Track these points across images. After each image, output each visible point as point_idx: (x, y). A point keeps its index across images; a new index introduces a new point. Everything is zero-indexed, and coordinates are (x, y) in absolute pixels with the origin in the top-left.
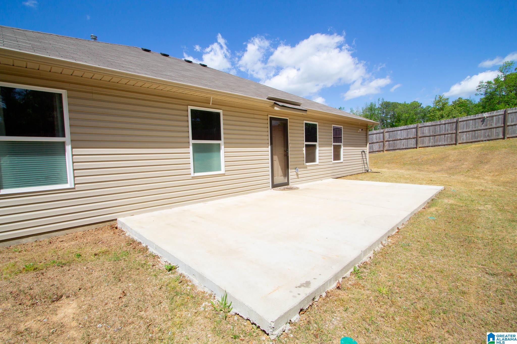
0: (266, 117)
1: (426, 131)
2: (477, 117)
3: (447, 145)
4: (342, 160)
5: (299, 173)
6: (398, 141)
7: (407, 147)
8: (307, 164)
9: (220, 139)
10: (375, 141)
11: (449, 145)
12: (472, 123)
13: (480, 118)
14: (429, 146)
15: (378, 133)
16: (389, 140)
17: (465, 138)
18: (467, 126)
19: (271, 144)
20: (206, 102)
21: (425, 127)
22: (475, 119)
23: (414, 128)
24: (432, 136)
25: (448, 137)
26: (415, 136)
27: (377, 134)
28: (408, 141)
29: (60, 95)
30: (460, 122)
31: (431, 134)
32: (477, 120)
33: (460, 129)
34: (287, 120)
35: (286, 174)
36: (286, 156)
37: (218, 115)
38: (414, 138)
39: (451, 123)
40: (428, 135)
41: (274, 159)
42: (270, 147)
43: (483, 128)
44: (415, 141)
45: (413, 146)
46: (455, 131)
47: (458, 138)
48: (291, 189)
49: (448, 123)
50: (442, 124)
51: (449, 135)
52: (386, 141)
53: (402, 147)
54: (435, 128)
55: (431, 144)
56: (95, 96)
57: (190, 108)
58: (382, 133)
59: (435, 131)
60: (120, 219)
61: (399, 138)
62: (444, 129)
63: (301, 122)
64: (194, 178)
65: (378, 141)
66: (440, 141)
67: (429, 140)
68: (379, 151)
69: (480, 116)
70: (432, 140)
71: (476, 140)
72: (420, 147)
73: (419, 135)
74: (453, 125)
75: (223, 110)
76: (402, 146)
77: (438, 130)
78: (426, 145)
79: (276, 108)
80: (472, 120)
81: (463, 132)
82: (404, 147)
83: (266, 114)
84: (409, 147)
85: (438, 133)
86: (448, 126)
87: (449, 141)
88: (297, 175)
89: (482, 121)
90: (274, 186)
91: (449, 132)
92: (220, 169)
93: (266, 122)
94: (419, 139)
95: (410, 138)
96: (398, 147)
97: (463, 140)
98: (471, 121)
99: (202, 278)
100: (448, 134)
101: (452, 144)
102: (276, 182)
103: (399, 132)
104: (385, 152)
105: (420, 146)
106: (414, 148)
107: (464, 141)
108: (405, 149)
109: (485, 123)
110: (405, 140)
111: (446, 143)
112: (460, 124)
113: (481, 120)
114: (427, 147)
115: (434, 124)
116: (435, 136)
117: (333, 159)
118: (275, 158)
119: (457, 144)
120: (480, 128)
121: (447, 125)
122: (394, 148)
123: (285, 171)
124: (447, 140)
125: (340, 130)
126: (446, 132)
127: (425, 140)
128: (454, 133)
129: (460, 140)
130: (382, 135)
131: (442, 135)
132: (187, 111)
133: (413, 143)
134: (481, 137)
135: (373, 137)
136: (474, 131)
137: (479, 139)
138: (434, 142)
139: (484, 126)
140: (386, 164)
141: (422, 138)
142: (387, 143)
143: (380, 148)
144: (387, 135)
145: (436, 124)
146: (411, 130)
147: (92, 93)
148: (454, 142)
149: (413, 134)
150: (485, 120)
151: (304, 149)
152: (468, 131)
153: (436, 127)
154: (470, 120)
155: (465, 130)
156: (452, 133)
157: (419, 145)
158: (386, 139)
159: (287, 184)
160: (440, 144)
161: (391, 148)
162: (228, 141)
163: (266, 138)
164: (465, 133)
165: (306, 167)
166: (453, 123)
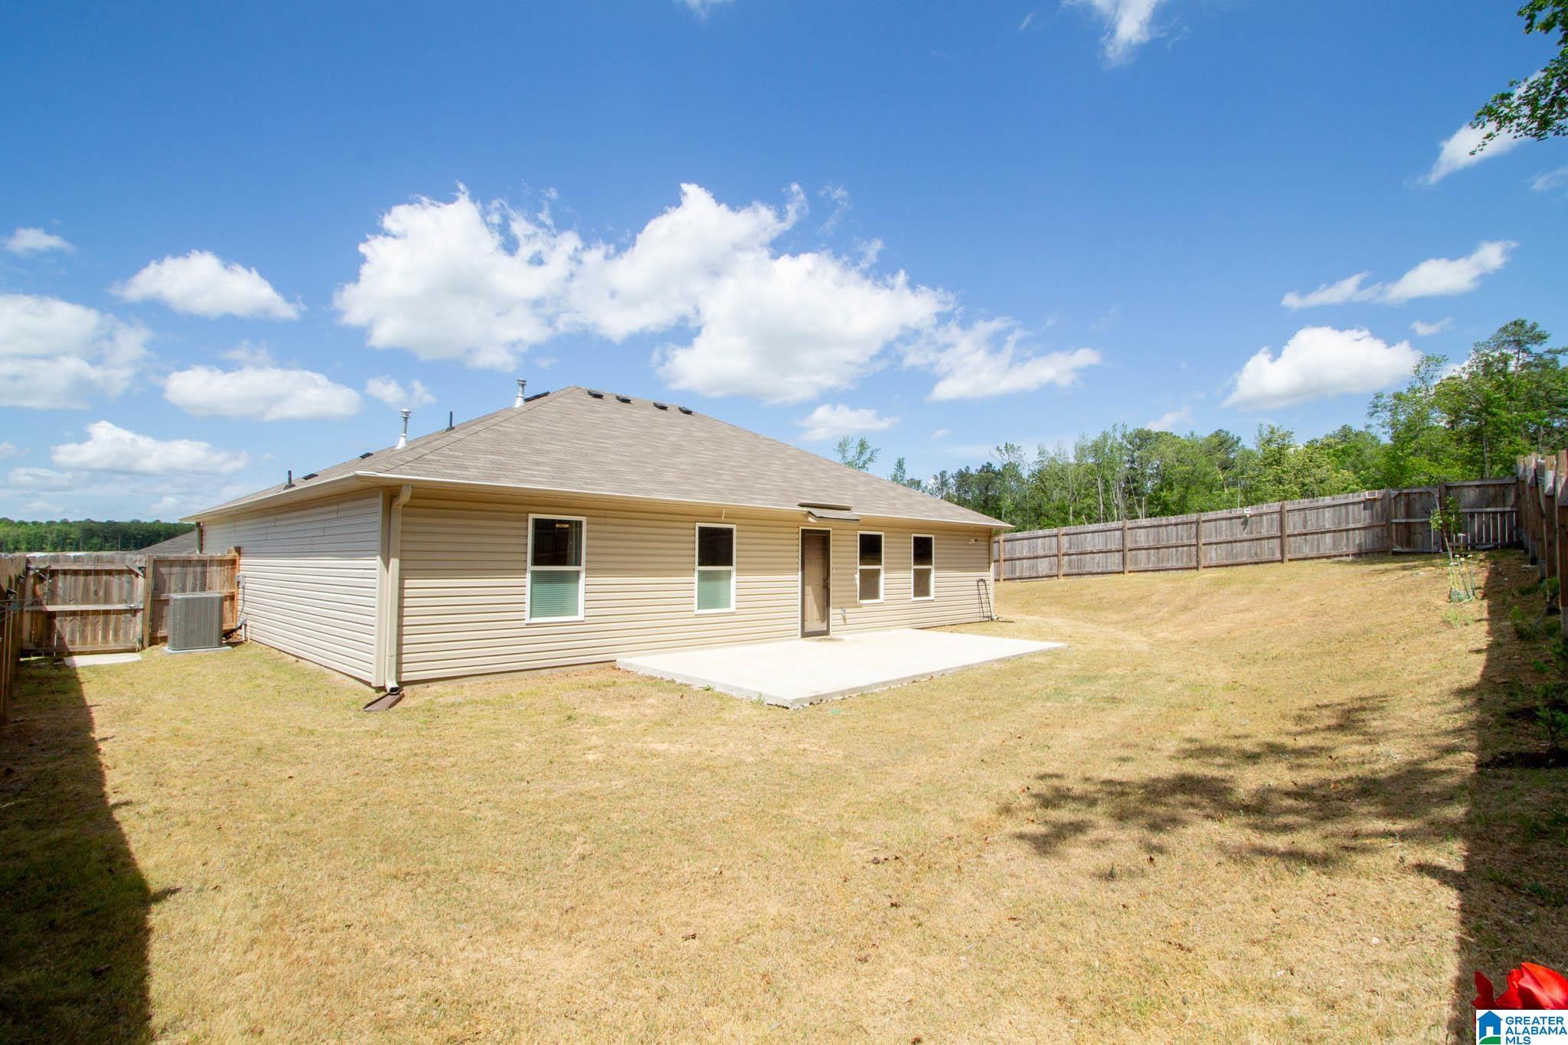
0: (796, 530)
1: (1142, 538)
2: (1234, 514)
3: (1181, 569)
4: (932, 597)
5: (848, 616)
6: (1088, 556)
7: (1105, 570)
8: (863, 602)
9: (730, 564)
10: (1041, 553)
11: (1187, 569)
12: (1226, 526)
13: (1239, 517)
14: (1149, 571)
15: (1049, 536)
16: (1070, 552)
17: (1214, 558)
18: (1218, 531)
19: (803, 568)
20: (716, 515)
21: (1139, 528)
22: (1231, 518)
23: (1118, 530)
24: (1154, 548)
25: (1183, 551)
26: (1121, 548)
27: (1045, 537)
28: (1107, 557)
29: (581, 522)
30: (1203, 521)
31: (1152, 544)
32: (1234, 520)
33: (1206, 538)
34: (829, 531)
35: (825, 616)
36: (826, 587)
37: (730, 532)
38: (1119, 551)
39: (1187, 523)
40: (1146, 545)
41: (806, 592)
42: (800, 573)
43: (1245, 536)
44: (1121, 558)
45: (1116, 569)
46: (1195, 540)
47: (1201, 555)
48: (832, 640)
49: (1183, 524)
50: (1171, 525)
51: (1185, 548)
52: (1063, 555)
53: (1095, 570)
54: (1158, 533)
55: (1151, 567)
56: (608, 520)
57: (698, 525)
58: (1055, 536)
59: (1158, 538)
60: (618, 660)
61: (1089, 549)
62: (1174, 534)
63: (854, 533)
64: (697, 616)
65: (1046, 553)
66: (1168, 560)
67: (1148, 558)
68: (1051, 576)
69: (1238, 511)
70: (1153, 558)
71: (1234, 561)
72: (1130, 572)
73: (1129, 545)
74: (1191, 528)
75: (738, 525)
76: (1096, 565)
77: (1165, 537)
78: (1143, 566)
79: (811, 519)
80: (1226, 519)
81: (1210, 544)
82: (1100, 570)
83: (795, 524)
84: (1110, 569)
85: (1164, 543)
86: (1182, 530)
87: (1185, 560)
88: (844, 619)
89: (1243, 524)
90: (805, 634)
91: (1186, 542)
92: (728, 606)
93: (796, 536)
94: (1128, 554)
95: (1111, 552)
96: (1087, 570)
97: (1211, 560)
98: (1224, 522)
99: (740, 689)
100: (1182, 546)
101: (1190, 568)
102: (809, 628)
103: (1089, 536)
104: (1063, 580)
105: (1131, 569)
106: (1118, 573)
107: (1214, 563)
108: (1103, 573)
109: (1248, 527)
110: (1100, 555)
111: (1180, 565)
112: (1204, 526)
113: (1242, 520)
114: (1145, 571)
115: (1155, 523)
116: (1158, 548)
117: (912, 595)
118: (809, 590)
119: (1200, 568)
120: (1239, 537)
121: (1179, 527)
122: (1080, 571)
123: (824, 611)
124: (1182, 559)
125: (928, 541)
126: (1180, 542)
127: (1140, 556)
128: (1194, 545)
129: (1206, 560)
130: (1054, 539)
131: (1172, 547)
132: (695, 529)
133: (1117, 561)
134: (1242, 555)
135: (1037, 544)
136: (1231, 542)
137: (1240, 560)
138: (1158, 563)
139: (1247, 533)
140: (1045, 605)
141: (1134, 552)
142: (1066, 558)
143: (1051, 569)
144: (1065, 540)
145: (1159, 523)
146: (1113, 532)
147: (605, 517)
148: (1194, 564)
149: (1117, 542)
150: (1249, 522)
151: (858, 576)
152: (1220, 543)
153: (1161, 529)
154: (1223, 519)
155: (1213, 540)
156: (1190, 545)
157: (1129, 567)
158: (1064, 550)
159: (826, 633)
160: (1169, 565)
161: (1074, 571)
162: (742, 566)
163: (796, 560)
164: (1215, 546)
165: (860, 606)
166: (1191, 523)
